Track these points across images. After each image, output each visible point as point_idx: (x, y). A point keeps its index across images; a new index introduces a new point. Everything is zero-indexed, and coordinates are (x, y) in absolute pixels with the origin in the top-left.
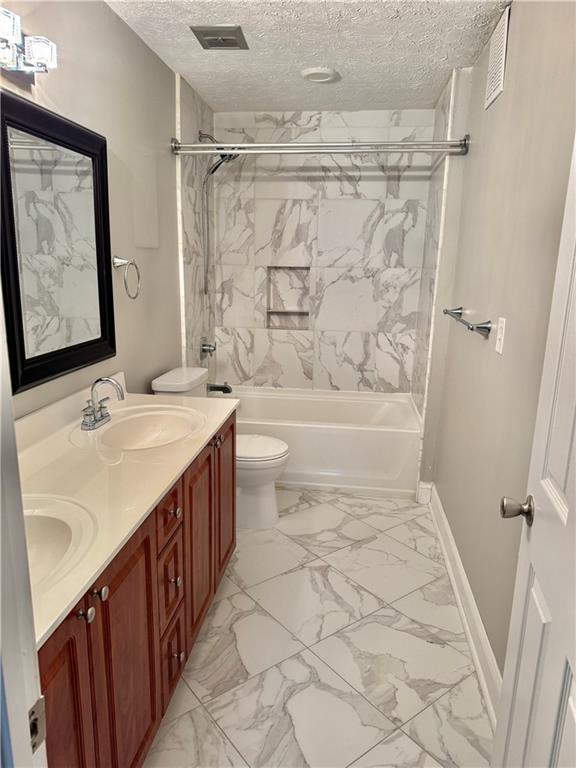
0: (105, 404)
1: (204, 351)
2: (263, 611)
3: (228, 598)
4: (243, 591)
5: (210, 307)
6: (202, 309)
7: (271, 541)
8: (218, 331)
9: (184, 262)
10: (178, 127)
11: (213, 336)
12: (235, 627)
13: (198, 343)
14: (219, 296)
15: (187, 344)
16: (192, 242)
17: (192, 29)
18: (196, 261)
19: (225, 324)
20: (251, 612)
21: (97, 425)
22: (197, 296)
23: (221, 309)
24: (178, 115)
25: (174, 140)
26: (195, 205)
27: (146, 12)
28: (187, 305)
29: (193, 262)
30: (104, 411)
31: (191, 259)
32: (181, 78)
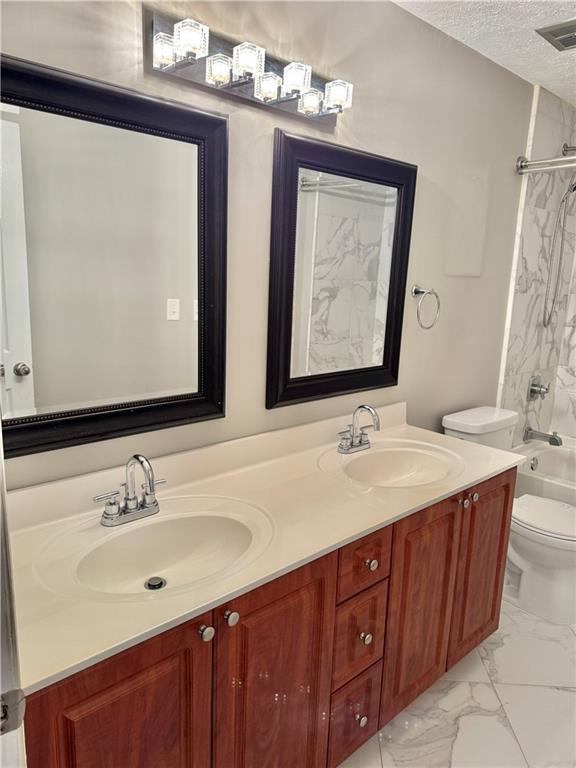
0: (366, 431)
1: (533, 391)
2: (505, 720)
3: (470, 684)
4: (491, 685)
5: (553, 342)
6: (539, 343)
7: (557, 641)
8: (560, 371)
9: (516, 291)
10: (530, 143)
11: (552, 375)
12: (462, 721)
13: (527, 382)
14: (568, 330)
15: (505, 380)
16: (533, 268)
17: (539, 32)
18: (537, 290)
19: (571, 364)
20: (489, 713)
21: (351, 450)
22: (532, 329)
23: (569, 345)
24: (531, 130)
25: (521, 159)
26: (544, 228)
27: (483, 27)
28: (513, 337)
29: (532, 290)
30: (364, 439)
31: (528, 288)
32: (542, 88)
